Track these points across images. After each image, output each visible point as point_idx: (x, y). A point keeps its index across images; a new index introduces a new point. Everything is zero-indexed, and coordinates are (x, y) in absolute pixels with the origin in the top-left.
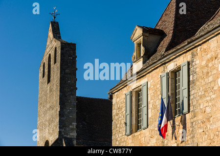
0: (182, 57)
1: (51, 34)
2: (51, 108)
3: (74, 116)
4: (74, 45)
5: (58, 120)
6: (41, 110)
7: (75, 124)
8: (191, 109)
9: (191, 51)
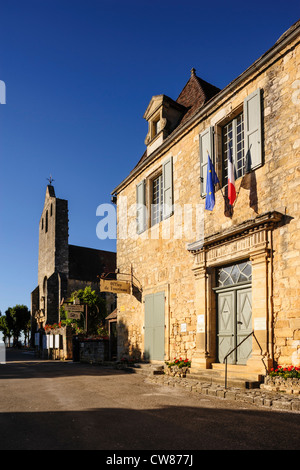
0: (244, 91)
1: (48, 195)
2: (49, 251)
3: (66, 256)
4: (66, 202)
5: (54, 259)
6: (41, 254)
7: (67, 262)
8: (268, 158)
9: (268, 70)
